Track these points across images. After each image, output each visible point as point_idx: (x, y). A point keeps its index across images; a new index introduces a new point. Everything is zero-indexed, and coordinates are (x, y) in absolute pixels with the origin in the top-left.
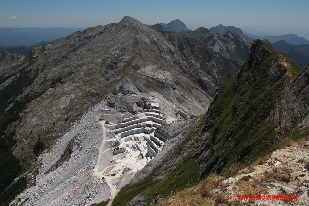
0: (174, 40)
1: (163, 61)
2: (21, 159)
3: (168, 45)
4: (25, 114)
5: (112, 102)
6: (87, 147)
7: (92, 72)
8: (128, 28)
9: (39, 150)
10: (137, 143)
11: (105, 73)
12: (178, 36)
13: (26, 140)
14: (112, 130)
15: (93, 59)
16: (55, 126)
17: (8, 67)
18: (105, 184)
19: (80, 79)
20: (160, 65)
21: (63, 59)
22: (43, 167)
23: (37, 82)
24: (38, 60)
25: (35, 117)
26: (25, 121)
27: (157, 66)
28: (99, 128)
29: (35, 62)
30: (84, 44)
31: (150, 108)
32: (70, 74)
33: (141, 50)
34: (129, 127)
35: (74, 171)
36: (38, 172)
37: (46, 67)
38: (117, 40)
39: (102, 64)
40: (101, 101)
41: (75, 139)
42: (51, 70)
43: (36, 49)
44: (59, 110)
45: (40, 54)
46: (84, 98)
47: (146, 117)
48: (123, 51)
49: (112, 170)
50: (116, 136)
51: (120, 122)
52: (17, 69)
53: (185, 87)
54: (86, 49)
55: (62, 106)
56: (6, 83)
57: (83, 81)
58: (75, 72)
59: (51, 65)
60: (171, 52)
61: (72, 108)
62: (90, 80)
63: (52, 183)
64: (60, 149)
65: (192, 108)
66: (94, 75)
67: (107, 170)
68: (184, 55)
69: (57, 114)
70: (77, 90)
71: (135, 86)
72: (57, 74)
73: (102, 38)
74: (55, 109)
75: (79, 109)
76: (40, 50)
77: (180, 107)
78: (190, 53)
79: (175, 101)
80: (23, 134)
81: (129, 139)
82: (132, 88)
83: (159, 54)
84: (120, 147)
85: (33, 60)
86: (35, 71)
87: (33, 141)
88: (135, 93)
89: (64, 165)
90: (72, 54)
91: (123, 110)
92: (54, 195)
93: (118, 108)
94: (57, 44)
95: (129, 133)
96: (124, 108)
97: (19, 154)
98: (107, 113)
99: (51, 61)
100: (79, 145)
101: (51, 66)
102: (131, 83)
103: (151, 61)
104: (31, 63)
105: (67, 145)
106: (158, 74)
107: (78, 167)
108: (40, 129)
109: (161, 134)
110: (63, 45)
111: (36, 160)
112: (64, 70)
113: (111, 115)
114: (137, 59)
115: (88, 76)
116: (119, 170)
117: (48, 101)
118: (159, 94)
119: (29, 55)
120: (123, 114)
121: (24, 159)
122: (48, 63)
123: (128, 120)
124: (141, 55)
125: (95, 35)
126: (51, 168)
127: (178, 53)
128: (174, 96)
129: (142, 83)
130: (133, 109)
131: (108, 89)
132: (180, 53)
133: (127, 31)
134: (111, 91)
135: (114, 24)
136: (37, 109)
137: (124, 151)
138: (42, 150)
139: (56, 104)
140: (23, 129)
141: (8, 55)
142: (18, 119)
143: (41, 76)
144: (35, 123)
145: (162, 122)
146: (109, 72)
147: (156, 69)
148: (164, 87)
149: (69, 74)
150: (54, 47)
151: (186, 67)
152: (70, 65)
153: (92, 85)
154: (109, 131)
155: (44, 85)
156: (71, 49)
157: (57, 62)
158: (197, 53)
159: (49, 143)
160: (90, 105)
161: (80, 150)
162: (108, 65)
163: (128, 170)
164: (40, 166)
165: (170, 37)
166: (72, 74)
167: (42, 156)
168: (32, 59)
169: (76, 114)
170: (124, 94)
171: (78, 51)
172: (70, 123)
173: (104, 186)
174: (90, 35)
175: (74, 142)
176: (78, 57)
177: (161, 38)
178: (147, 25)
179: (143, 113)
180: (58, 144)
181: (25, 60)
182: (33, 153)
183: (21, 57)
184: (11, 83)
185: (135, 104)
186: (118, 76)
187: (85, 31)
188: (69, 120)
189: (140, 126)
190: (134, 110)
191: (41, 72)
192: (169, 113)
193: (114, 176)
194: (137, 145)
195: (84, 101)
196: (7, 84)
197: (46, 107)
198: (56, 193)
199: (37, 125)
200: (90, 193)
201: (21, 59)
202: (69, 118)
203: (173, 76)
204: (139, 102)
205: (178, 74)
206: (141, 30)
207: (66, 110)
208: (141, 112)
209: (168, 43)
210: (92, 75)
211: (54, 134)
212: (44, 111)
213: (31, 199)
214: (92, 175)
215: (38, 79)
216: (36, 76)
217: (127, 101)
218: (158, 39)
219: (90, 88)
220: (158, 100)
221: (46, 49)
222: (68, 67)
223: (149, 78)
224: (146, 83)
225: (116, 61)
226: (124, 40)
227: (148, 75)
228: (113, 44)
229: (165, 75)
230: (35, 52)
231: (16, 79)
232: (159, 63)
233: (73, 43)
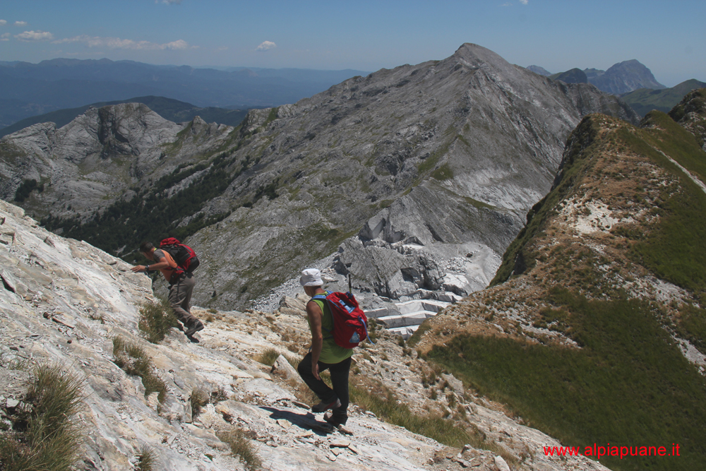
1: (527, 162)
5: (345, 259)
7: (342, 177)
8: (462, 72)
11: (371, 180)
12: (602, 98)
15: (356, 145)
16: (215, 300)
17: (196, 151)
21: (306, 140)
24: (254, 139)
27: (506, 174)
29: (249, 142)
30: (358, 106)
31: (440, 289)
32: (298, 175)
33: (471, 127)
37: (266, 156)
38: (426, 101)
39: (371, 158)
43: (258, 114)
44: (236, 263)
45: (264, 124)
46: (299, 241)
48: (428, 129)
52: (210, 156)
54: (357, 118)
55: (245, 252)
56: (181, 186)
57: (314, 196)
58: (307, 173)
59: (277, 151)
61: (266, 263)
62: (331, 197)
66: (345, 185)
69: (228, 272)
70: (290, 218)
71: (423, 222)
72: (274, 173)
73: (399, 95)
74: (229, 259)
75: (279, 266)
76: (265, 117)
82: (415, 228)
83: (525, 141)
85: (247, 138)
86: (243, 162)
88: (418, 243)
90: (326, 129)
91: (364, 284)
94: (305, 105)
96: (367, 281)
99: (279, 142)
101: (277, 154)
102: (413, 214)
103: (493, 158)
104: (239, 145)
106: (504, 194)
114: (451, 151)
115: (332, 184)
117: (221, 239)
118: (490, 251)
119: (241, 127)
120: (361, 299)
122: (272, 147)
124: (466, 142)
125: (389, 87)
129: (447, 215)
130: (391, 286)
133: (457, 78)
135: (437, 61)
139: (236, 246)
141: (200, 124)
146: (380, 178)
147: (504, 180)
148: (508, 232)
149: (295, 176)
150: (298, 111)
152: (307, 154)
153: (331, 208)
156: (330, 117)
157: (292, 146)
160: (307, 259)
162: (383, 161)
165: (580, 102)
166: (298, 178)
168: (244, 136)
169: (267, 278)
170: (390, 240)
171: (340, 124)
172: (248, 299)
174: (378, 86)
176: (334, 136)
177: (553, 102)
178: (520, 68)
179: (418, 302)
181: (232, 138)
183: (225, 130)
184: (190, 185)
185: (397, 274)
186: (399, 190)
187: (371, 76)
188: (249, 292)
190: (392, 291)
195: (296, 247)
196: (182, 188)
197: (215, 251)
201: (224, 134)
202: (250, 286)
204: (411, 268)
206: (486, 77)
208: (411, 295)
210: (340, 183)
215: (239, 183)
216: (238, 175)
217: (381, 262)
218: (545, 105)
219: (323, 214)
220: (478, 266)
221: (278, 114)
222: (301, 158)
223: (471, 203)
224: (459, 216)
225: (404, 153)
226: (441, 101)
227: (471, 196)
228: (414, 109)
229: (524, 199)
230: (254, 119)
231: (201, 178)
232: (516, 165)
233: (336, 104)
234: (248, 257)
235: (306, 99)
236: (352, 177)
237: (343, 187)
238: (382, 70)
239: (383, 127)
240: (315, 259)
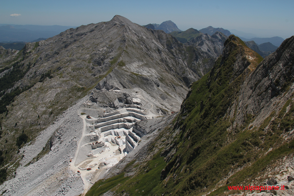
0: (162, 39)
1: (149, 59)
2: (4, 150)
3: (156, 43)
4: (12, 106)
5: (95, 97)
6: (67, 140)
7: (80, 68)
8: (118, 26)
9: (22, 142)
10: (117, 138)
11: (92, 68)
12: (166, 35)
13: (11, 132)
14: (93, 124)
15: (82, 55)
16: (39, 119)
17: (2, 61)
18: (79, 178)
19: (67, 74)
20: (146, 62)
21: (54, 55)
22: (24, 159)
23: (28, 76)
24: (31, 55)
25: (21, 110)
26: (11, 113)
27: (143, 63)
28: (80, 122)
29: (28, 57)
30: (75, 41)
31: (132, 104)
32: (59, 68)
33: (128, 47)
34: (109, 122)
35: (53, 164)
36: (20, 164)
37: (38, 62)
38: (106, 38)
39: (90, 60)
40: (85, 96)
41: (57, 132)
42: (42, 65)
43: (30, 45)
44: (45, 104)
45: (34, 49)
46: (70, 93)
47: (127, 113)
48: (111, 48)
49: (89, 165)
50: (96, 131)
51: (101, 117)
52: (10, 63)
53: (170, 84)
54: (77, 45)
55: (48, 99)
57: (70, 76)
58: (64, 67)
59: (43, 60)
60: (159, 50)
61: (58, 102)
62: (77, 75)
63: (31, 176)
64: (43, 142)
65: (175, 105)
66: (81, 71)
67: (83, 164)
68: (172, 53)
69: (42, 107)
70: (63, 84)
71: (118, 82)
72: (47, 68)
73: (92, 36)
74: (41, 102)
75: (64, 103)
76: (34, 46)
77: (163, 103)
78: (177, 52)
79: (158, 98)
80: (9, 126)
81: (109, 133)
82: (116, 84)
83: (145, 51)
84: (99, 141)
85: (27, 55)
86: (27, 65)
87: (18, 133)
88: (118, 89)
89: (44, 157)
90: (63, 50)
91: (105, 105)
92: (31, 187)
93: (100, 103)
94: (50, 41)
95: (109, 128)
96: (105, 103)
97: (3, 146)
98: (90, 107)
99: (43, 56)
100: (59, 138)
102: (115, 79)
103: (137, 58)
104: (24, 58)
105: (49, 138)
106: (143, 70)
107: (57, 161)
108: (25, 121)
109: (138, 129)
110: (56, 41)
111: (19, 152)
112: (54, 65)
113: (92, 109)
114: (123, 56)
115: (76, 71)
116: (95, 165)
117: (35, 95)
118: (143, 90)
119: (23, 50)
120: (105, 109)
121: (7, 151)
122: (40, 58)
123: (109, 115)
124: (127, 52)
125: (87, 33)
126: (32, 161)
127: (166, 52)
128: (158, 93)
129: (126, 79)
130: (115, 104)
131: (94, 84)
132: (168, 52)
133: (116, 29)
134: (95, 86)
135: (105, 22)
136: (23, 102)
137: (103, 146)
138: (25, 143)
139: (43, 97)
140: (9, 122)
141: (3, 49)
142: (5, 111)
143: (32, 70)
144: (20, 116)
145: (142, 117)
146: (95, 67)
147: (142, 66)
148: (148, 83)
149: (58, 69)
150: (48, 43)
151: (173, 65)
152: (60, 60)
153: (79, 79)
154: (89, 125)
155: (34, 79)
156: (63, 45)
157: (49, 57)
158: (185, 52)
159: (32, 136)
160: (75, 99)
161: (60, 144)
162: (95, 61)
163: (104, 164)
164: (22, 158)
165: (159, 36)
166: (60, 69)
167: (25, 149)
168: (25, 54)
169: (60, 108)
170: (108, 89)
171: (69, 48)
172: (54, 116)
173: (78, 181)
174: (81, 32)
175: (56, 135)
176: (69, 52)
178: (137, 24)
179: (125, 109)
180: (41, 137)
181: (19, 55)
182: (16, 145)
183: (15, 52)
184: (4, 76)
185: (116, 100)
186: (104, 71)
187: (78, 28)
188: (54, 114)
189: (120, 121)
190: (116, 106)
191: (33, 66)
192: (150, 109)
193: (90, 170)
194: (116, 140)
195: (69, 95)
197: (33, 100)
198: (33, 186)
199: (22, 117)
200: (64, 187)
201: (15, 54)
202: (53, 112)
203: (159, 73)
204: (121, 97)
205: (163, 72)
206: (129, 28)
207: (51, 104)
208: (122, 107)
209: (157, 42)
210: (79, 70)
211: (38, 127)
212: (30, 104)
213: (9, 191)
214: (68, 169)
215: (30, 73)
216: (28, 70)
217: (109, 96)
218: (147, 38)
219: (76, 82)
220: (141, 96)
221: (39, 44)
222: (58, 62)
223: (133, 74)
224: (130, 79)
225: (103, 57)
226: (113, 38)
227: (133, 72)
228: (102, 41)
229: (150, 72)
230: (29, 47)
231: (9, 72)
232: (145, 60)
233: (65, 40)
234: (49, 101)
235: (51, 38)
236: (84, 67)
237: (81, 72)
238: (82, 26)
239: (91, 48)
240: (78, 99)
